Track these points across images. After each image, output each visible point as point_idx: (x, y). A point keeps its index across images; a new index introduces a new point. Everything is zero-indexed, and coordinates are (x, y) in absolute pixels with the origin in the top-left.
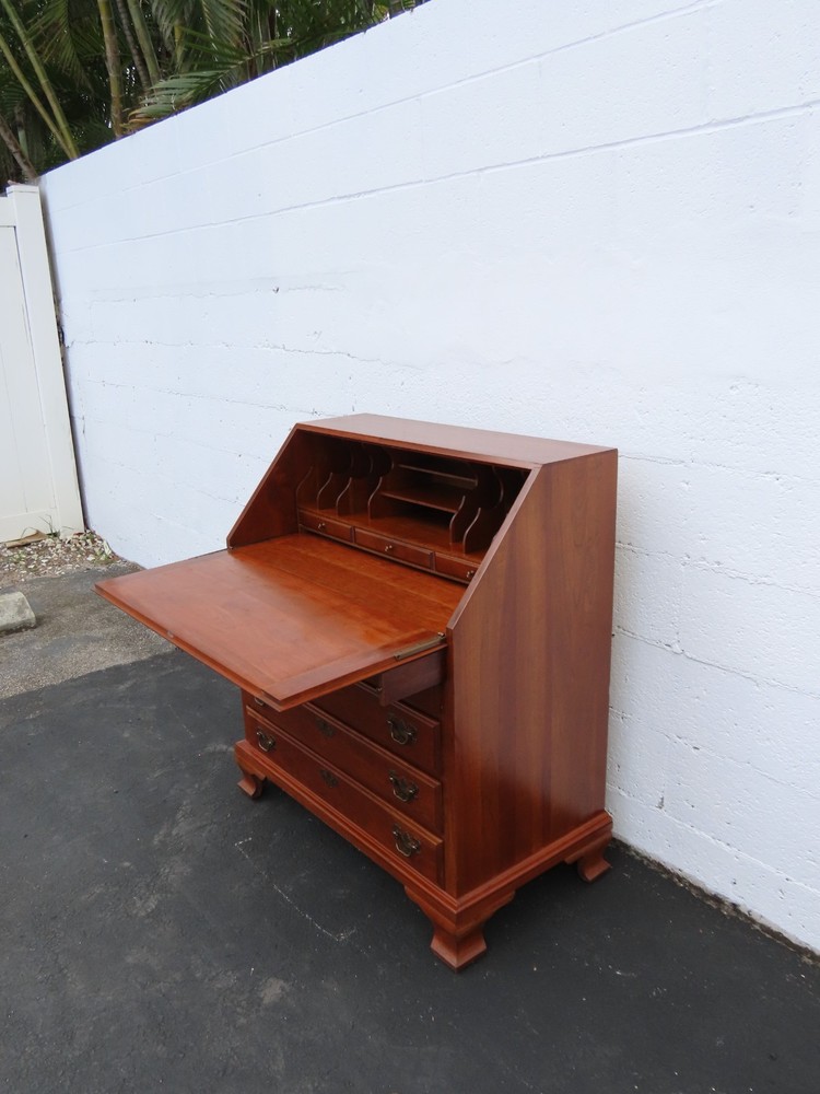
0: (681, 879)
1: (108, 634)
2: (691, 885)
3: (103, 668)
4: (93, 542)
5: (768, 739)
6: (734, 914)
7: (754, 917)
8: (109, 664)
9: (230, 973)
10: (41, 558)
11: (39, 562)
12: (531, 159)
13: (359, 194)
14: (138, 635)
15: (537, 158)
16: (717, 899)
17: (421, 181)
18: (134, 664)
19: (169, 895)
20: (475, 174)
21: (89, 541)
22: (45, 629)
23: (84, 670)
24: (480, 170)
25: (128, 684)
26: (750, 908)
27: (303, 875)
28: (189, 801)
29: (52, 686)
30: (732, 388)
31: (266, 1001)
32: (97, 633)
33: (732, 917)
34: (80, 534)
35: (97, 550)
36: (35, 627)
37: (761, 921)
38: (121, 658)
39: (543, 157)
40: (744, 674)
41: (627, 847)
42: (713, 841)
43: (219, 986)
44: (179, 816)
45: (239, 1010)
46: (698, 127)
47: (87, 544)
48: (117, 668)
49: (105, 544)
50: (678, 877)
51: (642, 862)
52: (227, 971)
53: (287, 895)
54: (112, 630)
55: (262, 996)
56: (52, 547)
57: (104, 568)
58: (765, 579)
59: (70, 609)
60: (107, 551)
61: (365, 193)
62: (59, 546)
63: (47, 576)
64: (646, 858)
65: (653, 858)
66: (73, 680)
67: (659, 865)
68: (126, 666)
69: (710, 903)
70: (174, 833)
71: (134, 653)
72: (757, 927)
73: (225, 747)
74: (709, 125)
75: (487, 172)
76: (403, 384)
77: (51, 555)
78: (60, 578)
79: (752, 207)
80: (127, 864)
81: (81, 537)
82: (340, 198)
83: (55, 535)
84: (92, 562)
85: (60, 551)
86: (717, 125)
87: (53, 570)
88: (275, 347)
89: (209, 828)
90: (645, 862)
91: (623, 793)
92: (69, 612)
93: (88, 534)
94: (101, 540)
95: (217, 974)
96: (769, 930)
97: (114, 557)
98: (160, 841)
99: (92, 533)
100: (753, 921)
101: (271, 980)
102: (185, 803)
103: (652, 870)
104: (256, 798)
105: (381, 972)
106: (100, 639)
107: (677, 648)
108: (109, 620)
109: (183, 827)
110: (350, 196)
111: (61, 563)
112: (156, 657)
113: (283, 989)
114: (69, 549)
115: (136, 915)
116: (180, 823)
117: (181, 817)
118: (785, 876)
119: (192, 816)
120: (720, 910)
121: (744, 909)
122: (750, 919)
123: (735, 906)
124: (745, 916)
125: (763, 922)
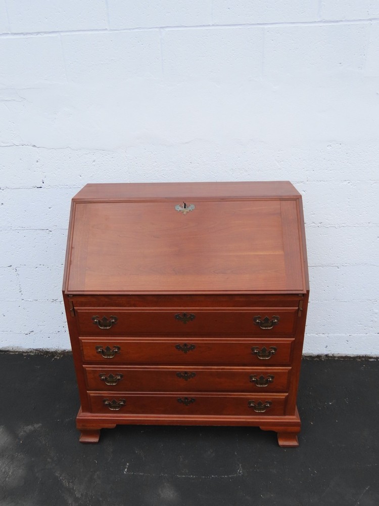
2: (305, 356)
5: (343, 287)
6: (327, 358)
7: (335, 355)
12: (204, 26)
13: (38, 33)
15: (209, 25)
16: (319, 356)
17: (106, 29)
20: (157, 30)
24: (161, 27)
26: (333, 353)
30: (328, 146)
33: (327, 360)
39: (213, 25)
40: (333, 265)
42: (316, 335)
44: (66, 484)
46: (315, 22)
53: (190, 475)
58: (343, 225)
61: (45, 33)
69: (316, 359)
70: (78, 495)
72: (336, 358)
74: (320, 22)
75: (167, 29)
86: (325, 22)
89: (95, 476)
96: (342, 357)
100: (335, 357)
102: (57, 475)
105: (275, 472)
109: (79, 489)
110: (27, 34)
116: (73, 488)
117: (69, 484)
118: (349, 335)
119: (74, 478)
120: (321, 360)
121: (331, 355)
122: (333, 357)
123: (327, 356)
124: (331, 357)
125: (339, 355)
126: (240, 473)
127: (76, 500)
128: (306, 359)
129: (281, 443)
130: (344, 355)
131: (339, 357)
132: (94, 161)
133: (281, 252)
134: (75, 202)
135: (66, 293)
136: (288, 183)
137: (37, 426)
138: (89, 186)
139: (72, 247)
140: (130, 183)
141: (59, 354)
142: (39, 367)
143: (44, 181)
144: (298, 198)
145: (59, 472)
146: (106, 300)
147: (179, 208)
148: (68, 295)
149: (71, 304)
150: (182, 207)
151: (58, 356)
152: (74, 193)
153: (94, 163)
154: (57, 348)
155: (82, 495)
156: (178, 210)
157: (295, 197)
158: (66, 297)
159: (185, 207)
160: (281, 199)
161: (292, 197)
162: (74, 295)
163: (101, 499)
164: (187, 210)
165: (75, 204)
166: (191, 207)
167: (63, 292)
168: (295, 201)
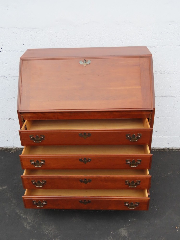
2: (156, 149)
5: (178, 109)
6: (168, 150)
7: (173, 148)
9: (108, 238)
16: (164, 149)
19: (60, 236)
30: (169, 25)
31: (126, 235)
33: (168, 151)
40: (172, 96)
42: (162, 137)
55: (123, 235)
69: (162, 151)
72: (174, 150)
96: (177, 149)
100: (173, 149)
101: (119, 230)
109: (30, 218)
113: (125, 230)
116: (27, 217)
117: (24, 216)
119: (27, 213)
120: (165, 151)
121: (170, 148)
122: (172, 149)
123: (168, 149)
124: (171, 149)
125: (175, 148)
127: (29, 223)
130: (178, 148)
132: (31, 35)
133: (140, 87)
134: (22, 60)
135: (19, 111)
136: (145, 47)
137: (4, 188)
138: (29, 50)
139: (21, 86)
140: (53, 48)
141: (14, 150)
142: (2, 157)
143: (2, 48)
144: (150, 56)
145: (18, 210)
146: (42, 115)
147: (82, 63)
148: (20, 113)
149: (22, 118)
150: (83, 62)
151: (13, 151)
152: (21, 55)
153: (31, 37)
154: (12, 146)
155: (32, 221)
156: (81, 64)
157: (148, 56)
158: (19, 113)
159: (85, 62)
160: (140, 57)
161: (147, 56)
162: (24, 113)
163: (42, 223)
164: (87, 63)
165: (22, 61)
166: (89, 62)
167: (18, 111)
168: (148, 58)
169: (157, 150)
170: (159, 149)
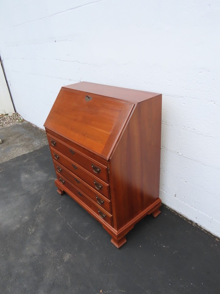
0: (181, 215)
1: (22, 145)
3: (20, 155)
4: (18, 116)
5: (208, 181)
6: (196, 226)
7: (202, 227)
8: (22, 154)
9: (55, 252)
10: (4, 122)
11: (3, 123)
13: (76, 8)
14: (30, 144)
16: (191, 221)
18: (28, 153)
19: (38, 227)
21: (16, 116)
22: (5, 143)
23: (15, 156)
25: (27, 159)
26: (201, 225)
27: (75, 219)
28: (43, 196)
29: (6, 161)
30: (200, 72)
31: (65, 261)
32: (19, 144)
34: (14, 114)
35: (19, 118)
36: (2, 143)
37: (204, 228)
38: (25, 152)
40: (201, 163)
41: (166, 206)
42: (190, 207)
43: (52, 256)
44: (41, 201)
45: (57, 264)
47: (16, 117)
48: (24, 155)
49: (21, 117)
50: (180, 214)
51: (170, 210)
52: (54, 251)
53: (71, 226)
54: (23, 143)
55: (64, 259)
56: (6, 118)
57: (21, 124)
58: (209, 135)
59: (11, 137)
60: (22, 119)
61: (78, 7)
62: (8, 118)
63: (6, 127)
64: (171, 209)
65: (173, 209)
66: (12, 159)
67: (175, 211)
68: (27, 154)
69: (189, 222)
70: (39, 207)
71: (28, 150)
72: (203, 230)
73: (53, 178)
76: (95, 71)
77: (6, 121)
78: (9, 127)
79: (209, 5)
80: (26, 217)
81: (14, 115)
82: (70, 9)
83: (7, 114)
84: (18, 122)
85: (9, 119)
87: (7, 125)
88: (57, 60)
89: (49, 205)
90: (171, 210)
91: (164, 192)
92: (11, 138)
93: (16, 114)
94: (20, 115)
95: (51, 252)
96: (206, 231)
97: (23, 120)
98: (36, 210)
99: (17, 113)
100: (202, 228)
101: (66, 254)
102: (42, 197)
103: (173, 212)
104: (62, 195)
105: (97, 250)
106: (19, 146)
107: (180, 154)
108: (22, 140)
109: (42, 205)
110: (73, 8)
111: (9, 123)
112: (35, 151)
114: (11, 118)
115: (29, 234)
118: (212, 218)
119: (44, 201)
120: (192, 224)
123: (196, 224)
124: (199, 226)
126: (85, 239)
128: (183, 219)
129: (112, 241)
130: (208, 231)
131: (204, 230)
156: (86, 99)
163: (42, 212)
164: (89, 100)
169: (184, 218)
170: (186, 219)
